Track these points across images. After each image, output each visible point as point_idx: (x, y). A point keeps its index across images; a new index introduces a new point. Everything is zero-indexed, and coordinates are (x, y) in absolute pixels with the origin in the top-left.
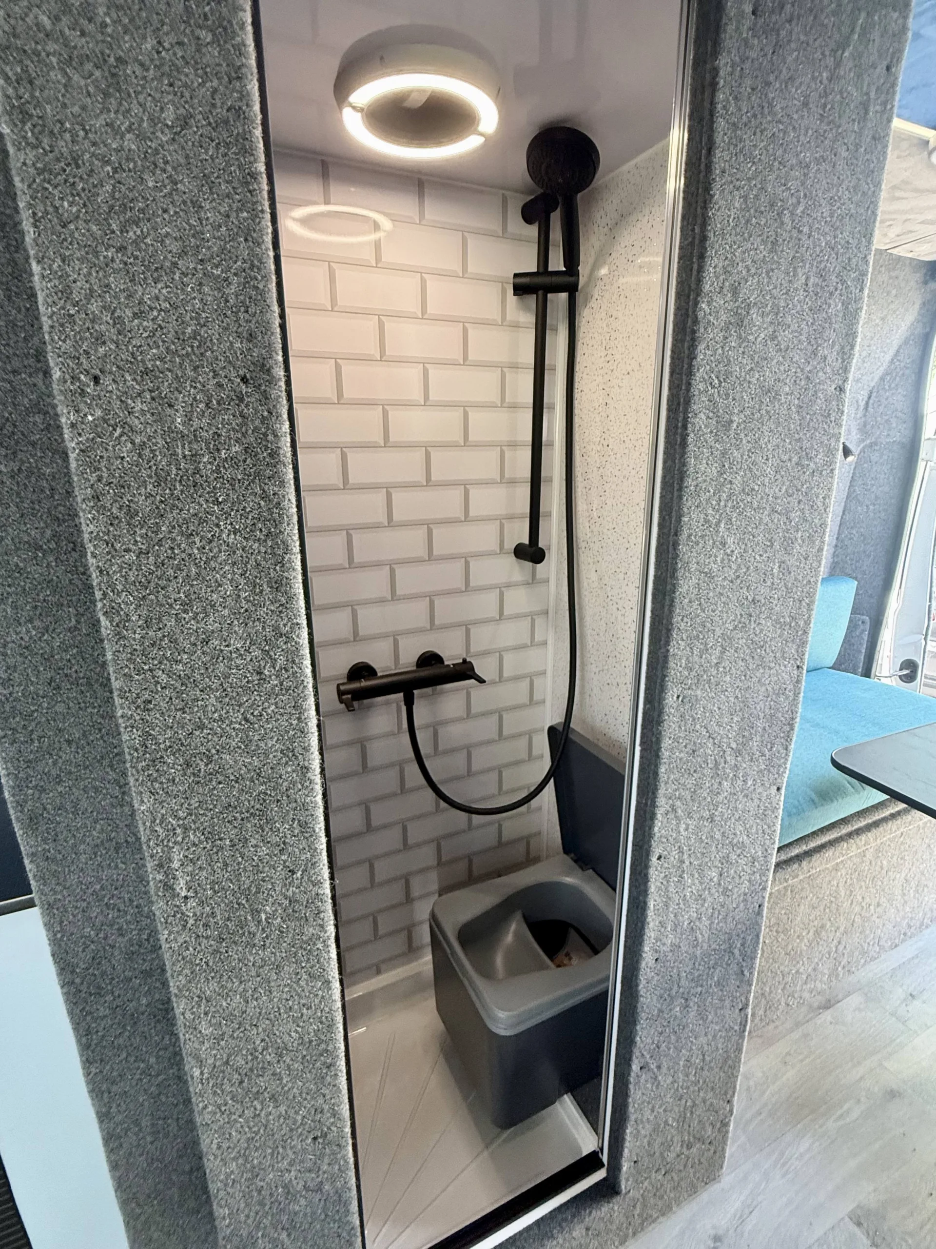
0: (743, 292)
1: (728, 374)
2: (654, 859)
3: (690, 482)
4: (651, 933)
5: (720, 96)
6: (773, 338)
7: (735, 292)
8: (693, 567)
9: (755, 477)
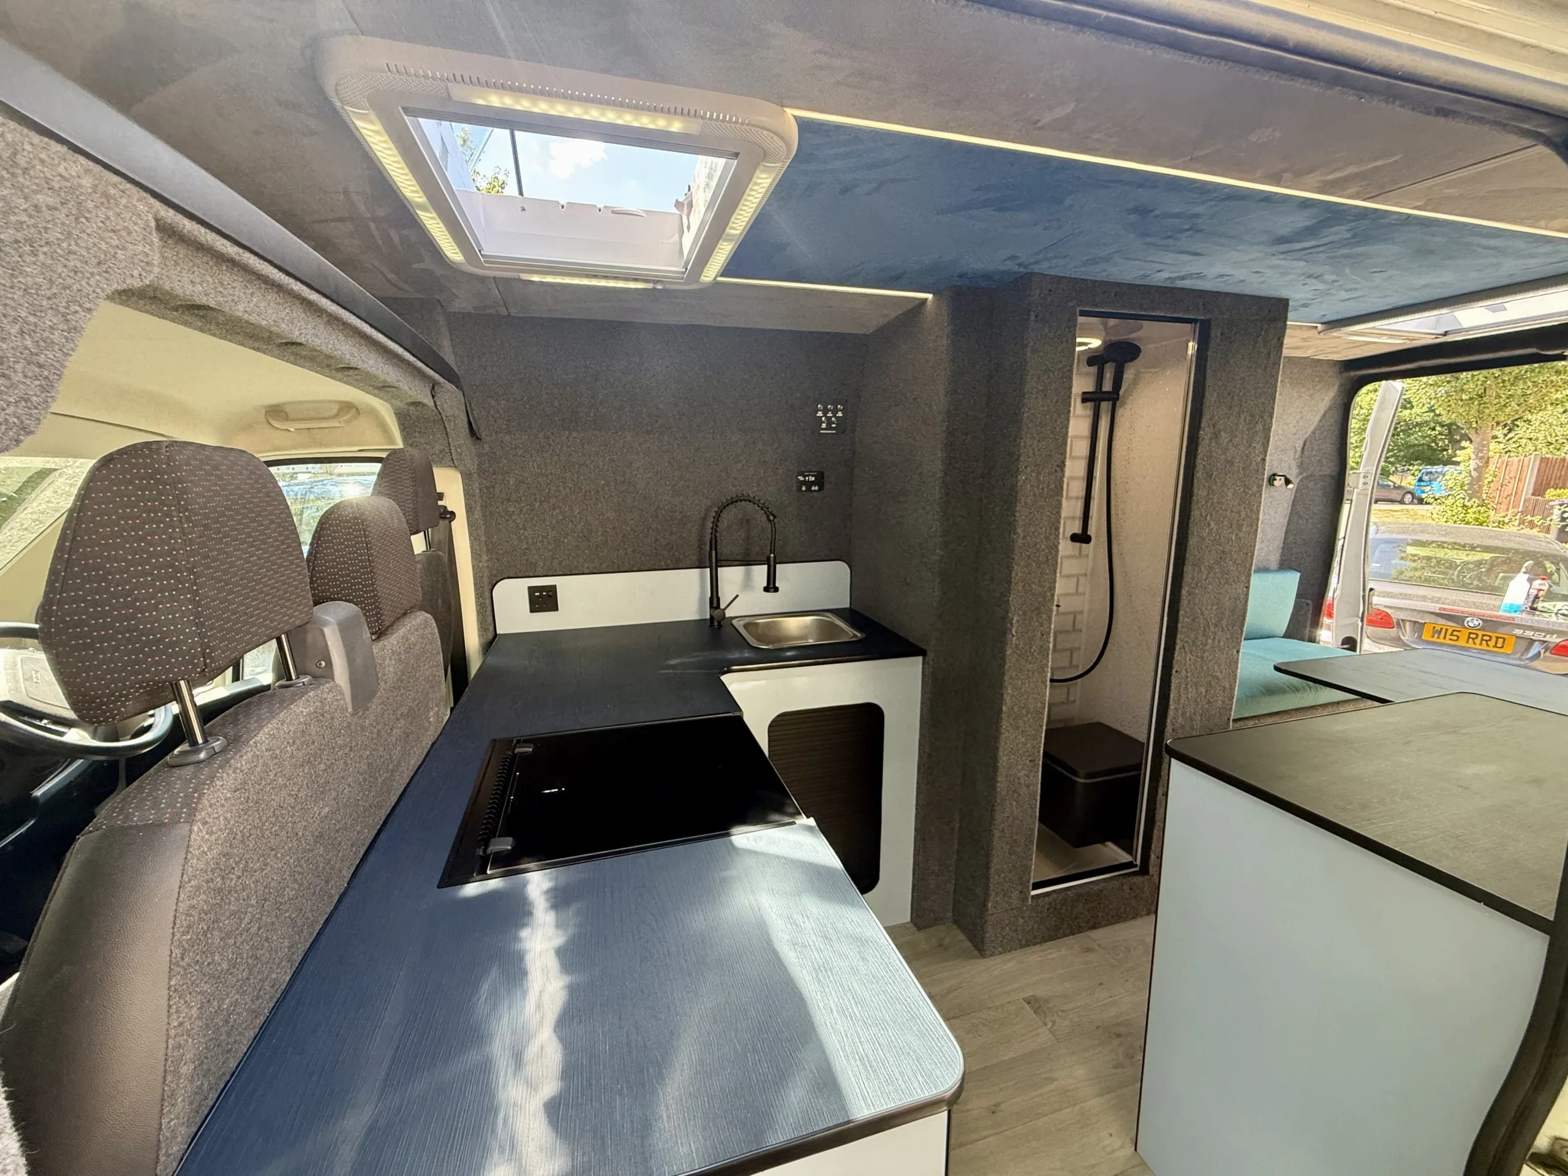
0: (1218, 426)
1: (1211, 456)
2: (1174, 672)
3: (1195, 498)
4: (1171, 713)
5: (1209, 363)
6: (1231, 441)
7: (1214, 427)
8: (1195, 533)
9: (1223, 497)
